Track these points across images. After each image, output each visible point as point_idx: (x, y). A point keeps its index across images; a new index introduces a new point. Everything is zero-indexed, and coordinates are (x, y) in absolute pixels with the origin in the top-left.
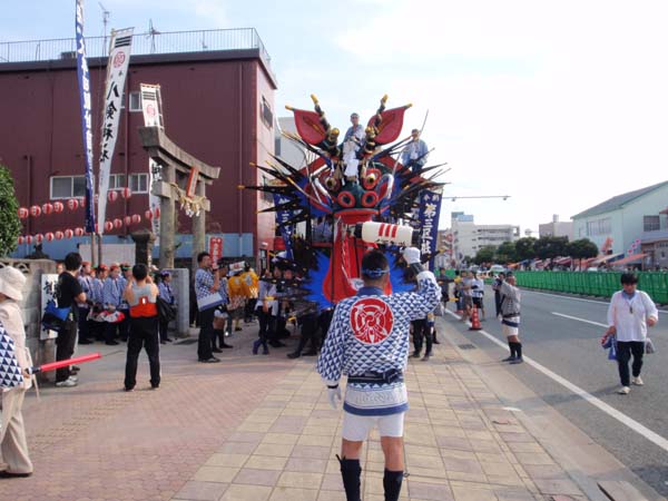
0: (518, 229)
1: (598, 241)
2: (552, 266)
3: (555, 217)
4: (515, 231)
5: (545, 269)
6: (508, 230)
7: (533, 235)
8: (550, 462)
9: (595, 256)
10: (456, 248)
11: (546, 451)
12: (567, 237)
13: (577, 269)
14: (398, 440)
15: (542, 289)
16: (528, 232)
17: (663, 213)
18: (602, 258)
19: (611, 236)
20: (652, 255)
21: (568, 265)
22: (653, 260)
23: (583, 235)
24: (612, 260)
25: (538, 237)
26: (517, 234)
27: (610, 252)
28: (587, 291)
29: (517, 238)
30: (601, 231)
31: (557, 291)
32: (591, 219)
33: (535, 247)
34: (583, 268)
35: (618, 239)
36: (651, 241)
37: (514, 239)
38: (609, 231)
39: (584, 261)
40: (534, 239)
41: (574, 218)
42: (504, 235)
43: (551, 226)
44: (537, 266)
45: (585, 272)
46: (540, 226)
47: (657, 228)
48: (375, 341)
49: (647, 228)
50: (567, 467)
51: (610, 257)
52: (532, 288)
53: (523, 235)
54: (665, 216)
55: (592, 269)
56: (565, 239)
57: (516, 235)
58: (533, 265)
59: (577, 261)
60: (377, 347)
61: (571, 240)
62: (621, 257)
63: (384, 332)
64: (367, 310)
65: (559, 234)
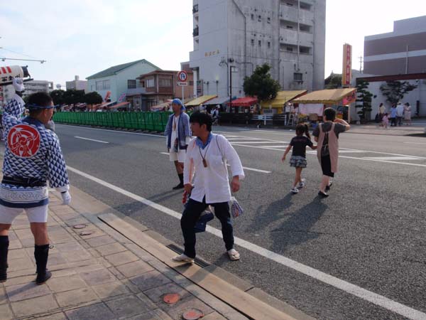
0: (52, 84)
1: (102, 93)
2: (74, 108)
3: (76, 77)
4: (50, 86)
5: (71, 110)
6: (45, 84)
7: (62, 88)
8: (73, 212)
9: (101, 103)
10: (6, 96)
11: (71, 207)
12: (84, 90)
13: (90, 110)
14: (43, 225)
15: (68, 123)
16: (59, 86)
17: (137, 78)
18: (105, 104)
19: (110, 91)
20: (132, 102)
21: (84, 108)
22: (132, 106)
23: (94, 90)
24: (111, 105)
25: (65, 90)
26: (52, 88)
27: (109, 101)
28: (96, 123)
29: (51, 90)
30: (105, 88)
31: (78, 124)
32: (98, 80)
33: (63, 97)
34: (93, 110)
35: (114, 93)
36: (131, 95)
37: (49, 91)
38: (109, 88)
39: (94, 106)
40: (63, 91)
41: (88, 78)
42: (41, 88)
43: (73, 83)
44: (65, 108)
45: (95, 112)
46: (67, 83)
47: (135, 87)
48: (23, 156)
49: (129, 87)
50: (82, 212)
51: (110, 103)
52: (61, 123)
53: (55, 88)
54: (139, 80)
55: (98, 111)
56: (83, 92)
57: (50, 88)
58: (62, 108)
59: (90, 106)
60: (24, 160)
61: (86, 92)
62: (115, 103)
63: (30, 152)
64: (23, 133)
65: (79, 88)
